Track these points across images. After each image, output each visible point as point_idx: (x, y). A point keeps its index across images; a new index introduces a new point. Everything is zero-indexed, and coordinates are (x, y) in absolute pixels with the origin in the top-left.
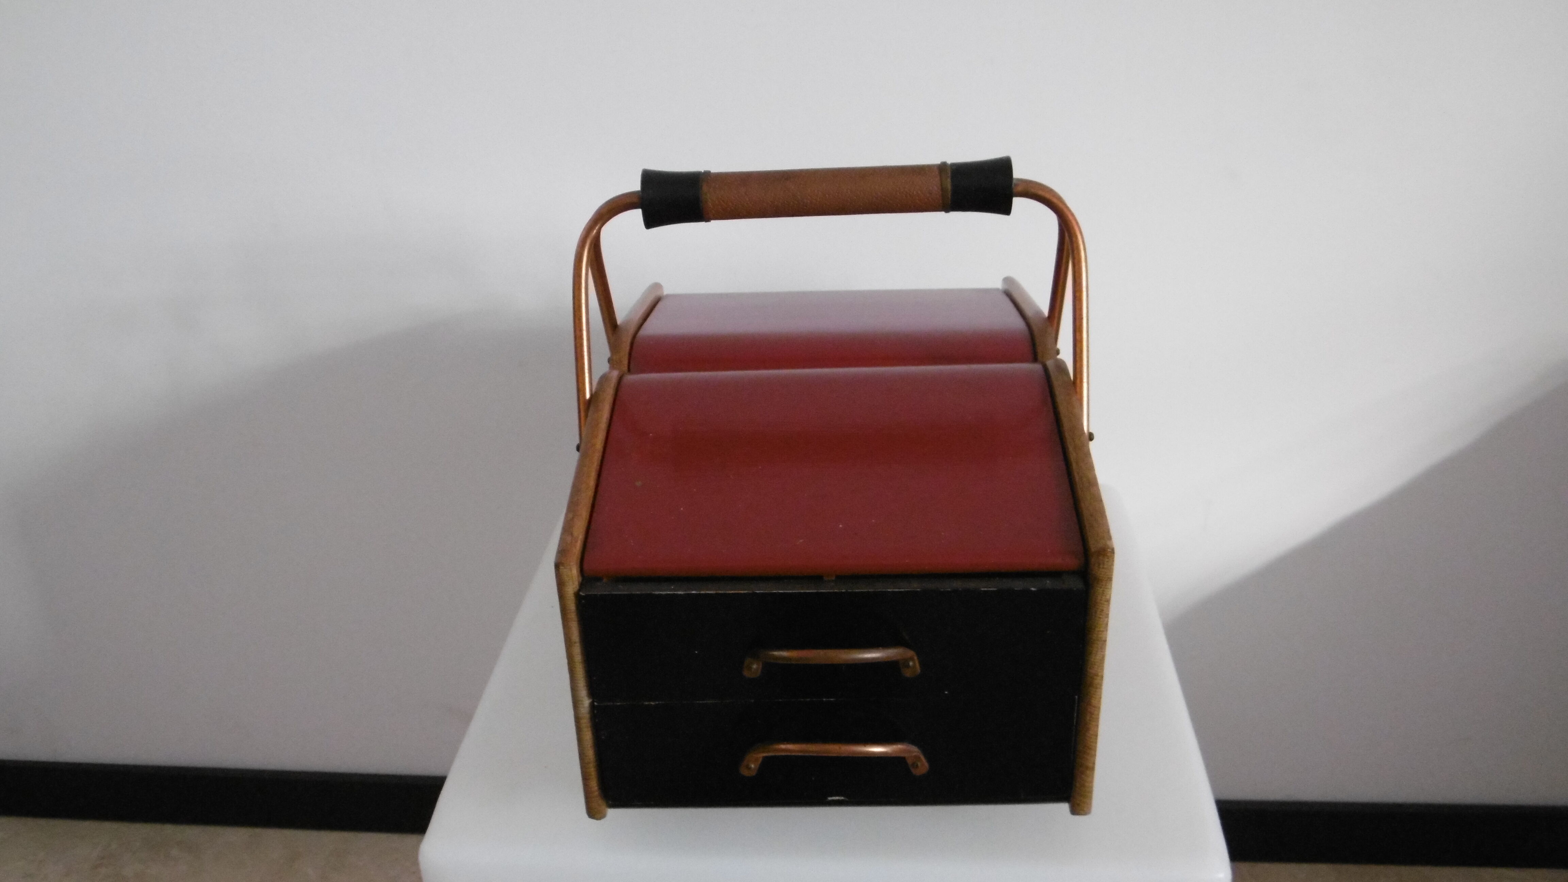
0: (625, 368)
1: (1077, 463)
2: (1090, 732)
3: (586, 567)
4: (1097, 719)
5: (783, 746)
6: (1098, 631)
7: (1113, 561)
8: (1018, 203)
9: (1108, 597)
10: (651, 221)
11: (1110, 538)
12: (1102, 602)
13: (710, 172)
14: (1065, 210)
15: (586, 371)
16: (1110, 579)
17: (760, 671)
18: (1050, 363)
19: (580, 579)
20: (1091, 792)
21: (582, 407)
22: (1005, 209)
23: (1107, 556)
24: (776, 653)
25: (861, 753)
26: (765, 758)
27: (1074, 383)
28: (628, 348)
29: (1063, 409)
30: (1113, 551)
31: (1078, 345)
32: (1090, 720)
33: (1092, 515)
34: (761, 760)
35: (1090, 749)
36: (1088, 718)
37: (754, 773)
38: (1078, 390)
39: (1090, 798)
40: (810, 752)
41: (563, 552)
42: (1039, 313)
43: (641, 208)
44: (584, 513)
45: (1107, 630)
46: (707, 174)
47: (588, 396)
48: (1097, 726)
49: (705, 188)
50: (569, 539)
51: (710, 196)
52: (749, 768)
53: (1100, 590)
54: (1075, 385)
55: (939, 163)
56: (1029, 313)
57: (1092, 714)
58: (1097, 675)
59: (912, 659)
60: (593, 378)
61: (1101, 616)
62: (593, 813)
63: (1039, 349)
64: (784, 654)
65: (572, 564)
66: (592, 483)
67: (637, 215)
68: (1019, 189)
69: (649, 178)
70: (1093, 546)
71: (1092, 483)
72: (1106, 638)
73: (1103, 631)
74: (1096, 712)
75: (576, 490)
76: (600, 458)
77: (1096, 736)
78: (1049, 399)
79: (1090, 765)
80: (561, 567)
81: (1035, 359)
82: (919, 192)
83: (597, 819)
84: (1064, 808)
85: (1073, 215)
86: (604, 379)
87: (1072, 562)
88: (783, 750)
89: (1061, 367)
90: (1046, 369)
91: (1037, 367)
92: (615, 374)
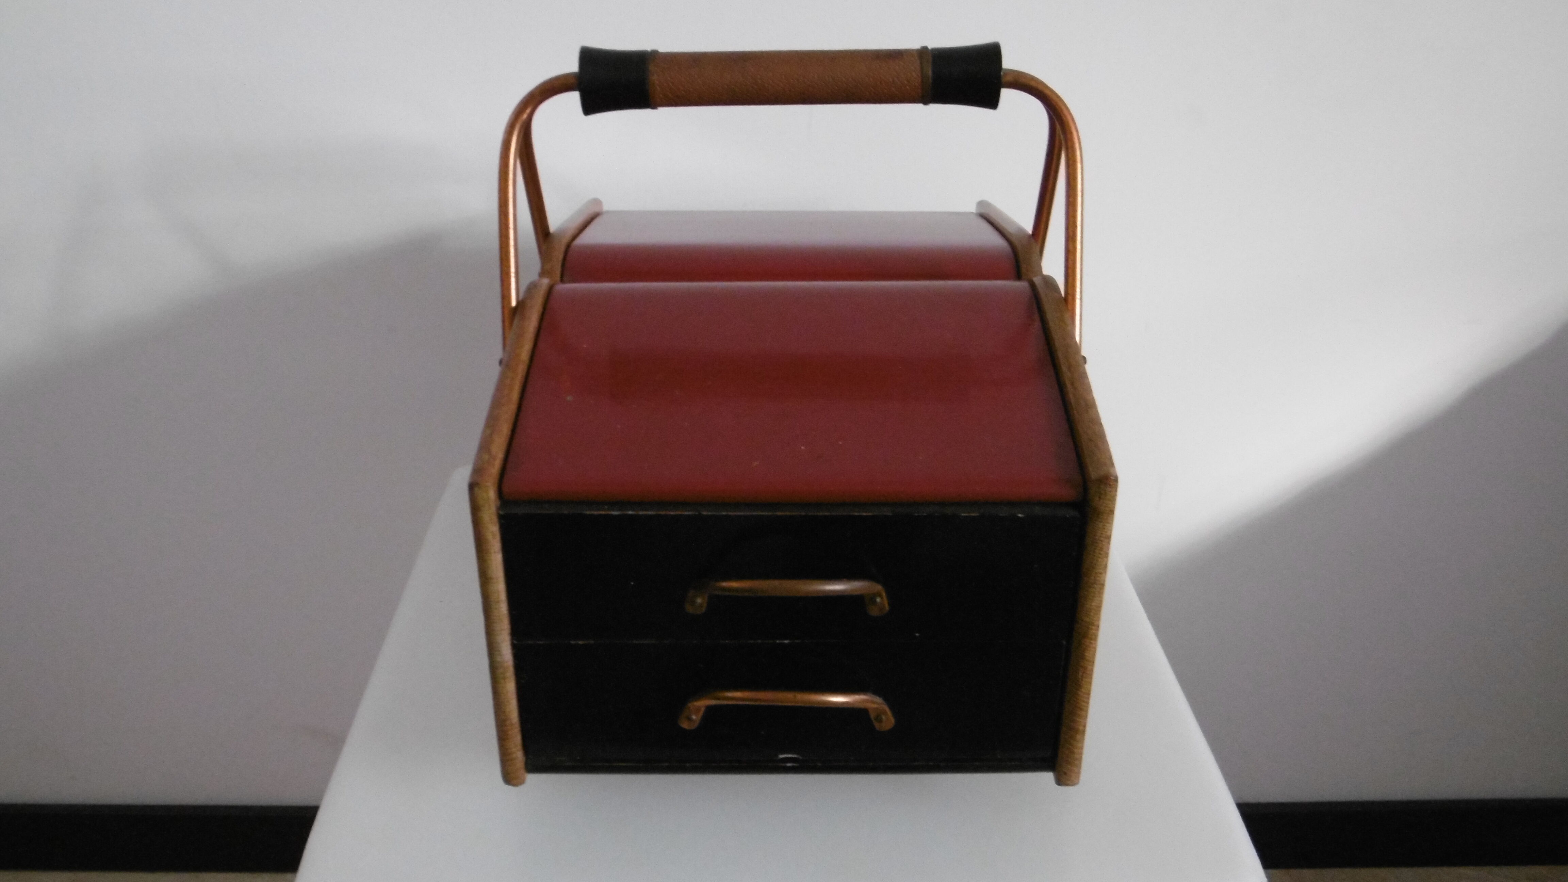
0: (558, 278)
1: (1072, 384)
2: (1083, 690)
3: (505, 489)
4: (1090, 676)
5: (730, 694)
6: (1096, 573)
7: (1116, 491)
8: (1007, 95)
9: (1108, 534)
10: (590, 106)
11: (1112, 465)
12: (1102, 539)
13: (658, 51)
14: (1060, 104)
15: (513, 275)
16: (1112, 512)
17: (705, 605)
18: (1037, 280)
19: (499, 503)
20: (1080, 760)
21: (507, 316)
22: (991, 102)
23: (1110, 485)
24: (725, 584)
25: (819, 702)
26: (709, 709)
27: (1066, 300)
28: (561, 257)
29: (1052, 325)
30: (1116, 480)
31: (1071, 257)
32: (1082, 676)
33: (1091, 440)
34: (703, 709)
35: (1081, 710)
36: (1081, 674)
37: (694, 726)
38: (1070, 308)
39: (1079, 766)
40: (760, 700)
41: (478, 471)
42: (1021, 230)
43: (579, 91)
44: (505, 429)
45: (1105, 572)
46: (654, 54)
47: (514, 303)
48: (1090, 683)
49: (652, 67)
50: (486, 457)
51: (656, 78)
52: (689, 719)
53: (1101, 525)
54: (1067, 301)
55: (919, 48)
56: (1010, 229)
57: (1085, 668)
58: (1093, 624)
59: (880, 595)
60: (520, 284)
61: (1100, 556)
62: (510, 778)
63: (1024, 267)
64: (734, 584)
65: (488, 484)
66: (515, 395)
67: (574, 97)
68: (1008, 78)
69: (588, 56)
70: (1093, 474)
71: (1090, 405)
72: (1104, 581)
73: (1101, 573)
74: (1089, 668)
75: (497, 403)
76: (525, 370)
77: (1089, 694)
78: (1036, 317)
79: (1081, 728)
80: (476, 489)
81: (1019, 276)
82: (895, 79)
83: (514, 785)
84: (1048, 777)
85: (1067, 108)
86: (532, 288)
87: (1067, 493)
88: (732, 699)
89: (1050, 282)
90: (1033, 285)
91: (1022, 285)
92: (546, 281)
